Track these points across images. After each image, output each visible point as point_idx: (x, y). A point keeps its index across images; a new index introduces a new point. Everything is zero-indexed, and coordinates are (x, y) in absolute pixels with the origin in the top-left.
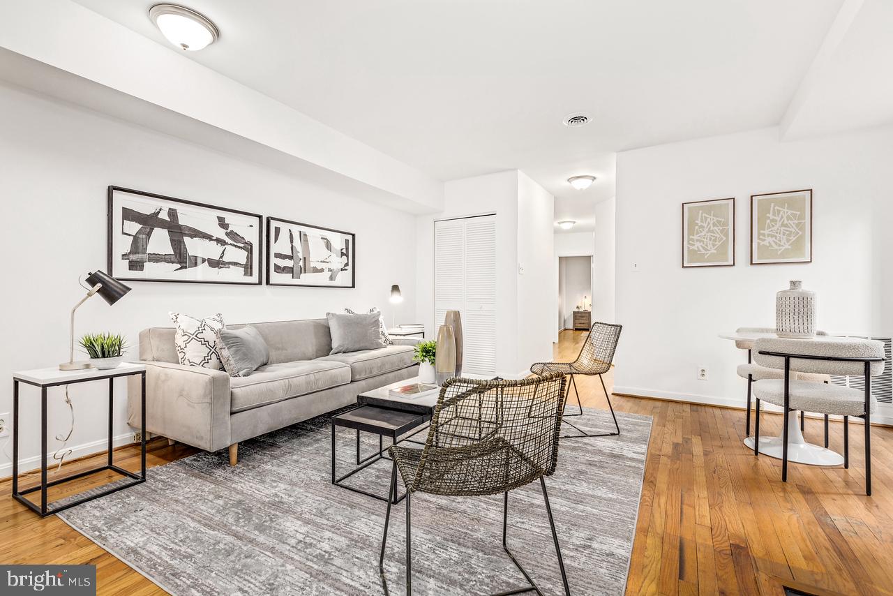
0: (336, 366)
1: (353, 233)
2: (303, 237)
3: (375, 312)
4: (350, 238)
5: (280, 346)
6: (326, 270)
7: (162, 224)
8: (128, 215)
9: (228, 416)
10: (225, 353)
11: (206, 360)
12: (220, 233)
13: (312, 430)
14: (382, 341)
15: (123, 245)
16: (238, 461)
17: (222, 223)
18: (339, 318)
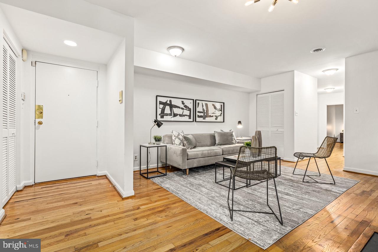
0: (217, 149)
1: (224, 102)
2: (207, 105)
3: (231, 131)
4: (222, 104)
5: (199, 141)
6: (214, 116)
7: (168, 105)
8: (161, 103)
9: (186, 160)
10: (185, 142)
11: (180, 144)
12: (182, 106)
13: (209, 169)
14: (234, 142)
15: (159, 111)
16: (189, 174)
17: (183, 103)
18: (219, 133)
